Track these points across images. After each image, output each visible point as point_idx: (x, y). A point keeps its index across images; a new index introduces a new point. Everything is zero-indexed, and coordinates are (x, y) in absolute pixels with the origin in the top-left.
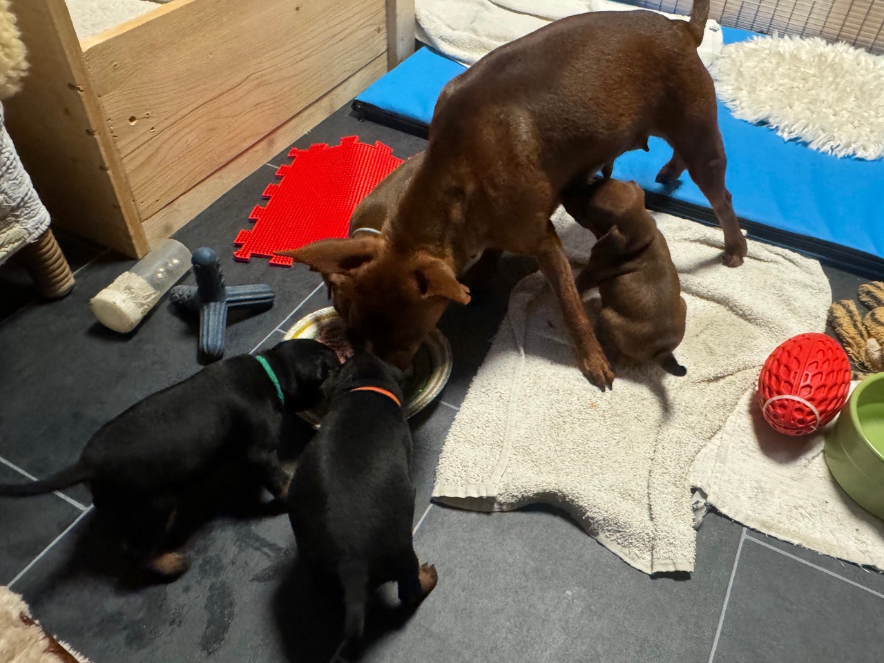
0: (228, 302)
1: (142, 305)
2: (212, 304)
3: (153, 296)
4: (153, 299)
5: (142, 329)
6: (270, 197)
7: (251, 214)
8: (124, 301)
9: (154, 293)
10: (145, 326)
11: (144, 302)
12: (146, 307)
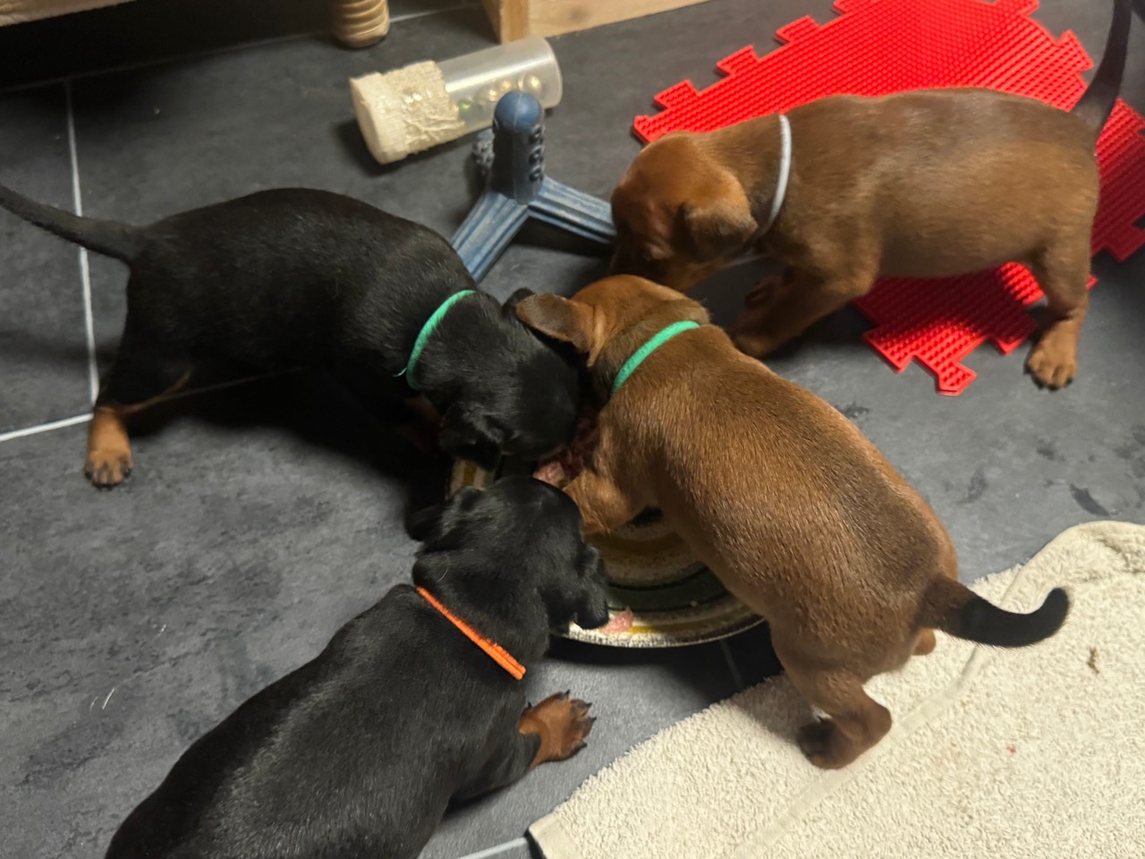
0: (532, 208)
1: (418, 131)
2: (501, 198)
3: (446, 127)
4: (446, 131)
5: (405, 170)
6: (788, 42)
7: (725, 60)
8: (388, 111)
9: (452, 122)
10: (413, 167)
11: (423, 129)
12: (424, 137)
